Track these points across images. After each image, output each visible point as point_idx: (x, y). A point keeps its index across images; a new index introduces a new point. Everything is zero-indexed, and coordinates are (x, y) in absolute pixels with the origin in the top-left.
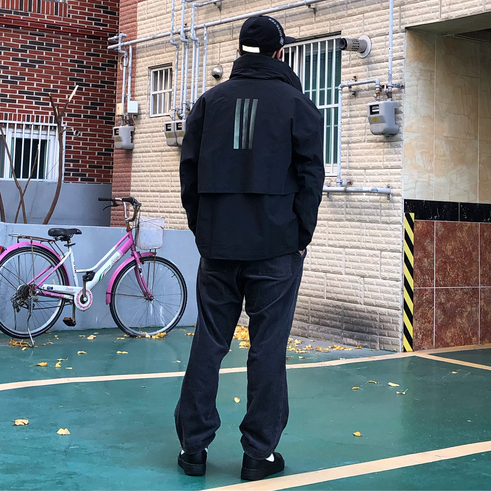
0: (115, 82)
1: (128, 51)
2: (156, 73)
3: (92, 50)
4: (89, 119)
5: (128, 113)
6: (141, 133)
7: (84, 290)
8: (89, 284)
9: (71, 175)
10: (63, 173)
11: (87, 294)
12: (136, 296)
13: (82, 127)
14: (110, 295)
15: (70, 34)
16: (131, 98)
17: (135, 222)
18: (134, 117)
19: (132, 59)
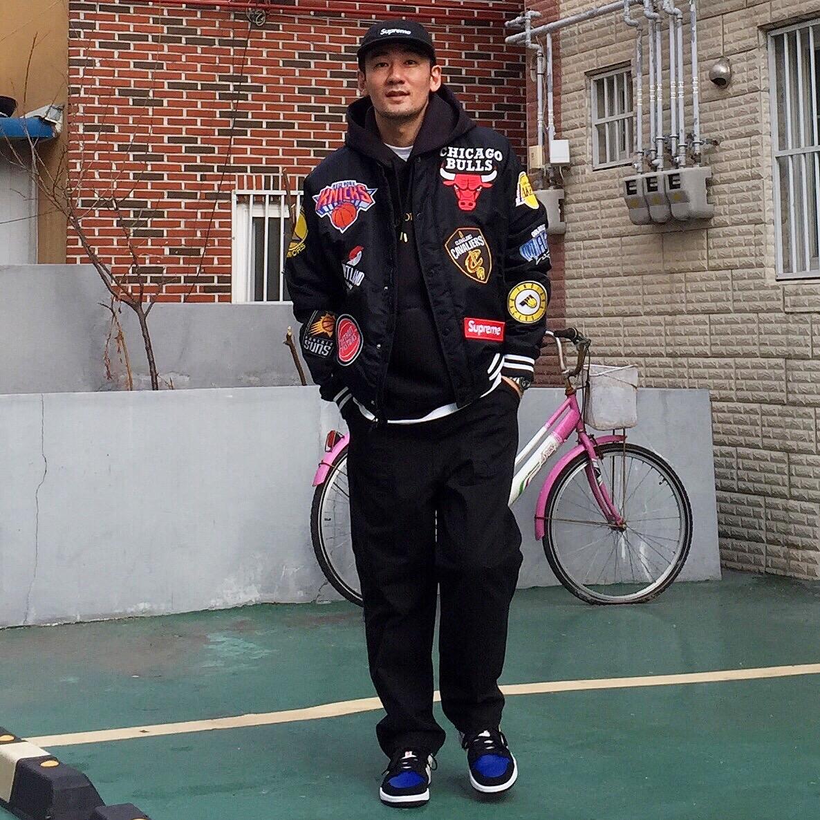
1: (545, 43)
2: (600, 83)
3: (476, 47)
5: (552, 164)
6: (578, 202)
12: (592, 523)
14: (541, 522)
15: (433, 20)
16: (555, 134)
17: (580, 377)
18: (564, 171)
19: (553, 59)
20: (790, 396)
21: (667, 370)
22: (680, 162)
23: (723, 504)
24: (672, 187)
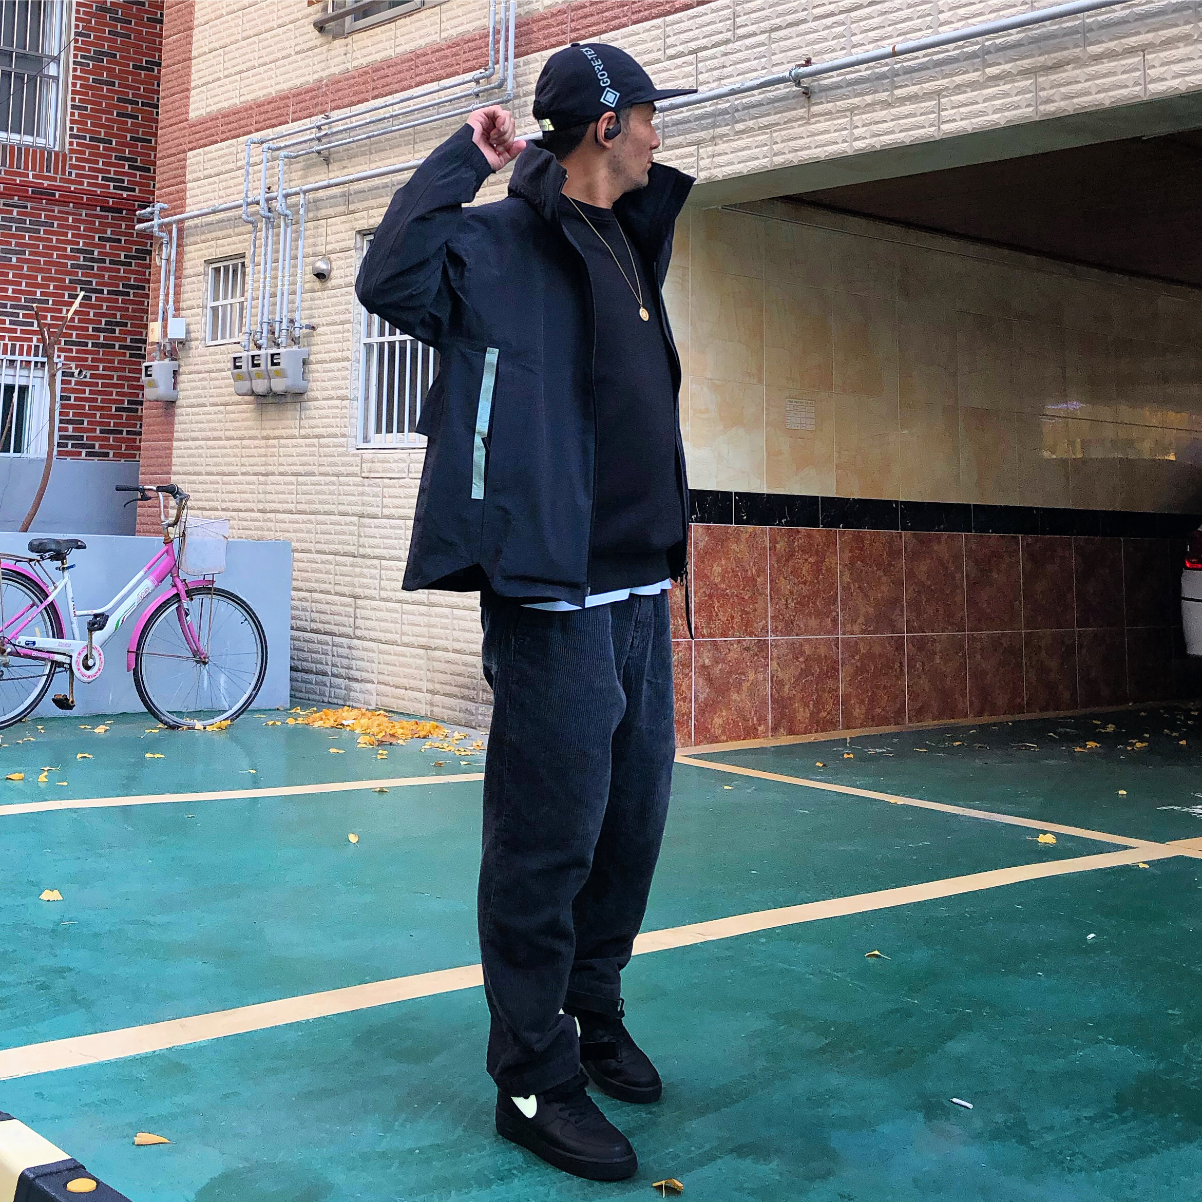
0: (147, 285)
1: (170, 232)
2: (217, 270)
3: (109, 232)
4: (101, 350)
5: (169, 339)
6: (190, 373)
7: (90, 647)
8: (97, 635)
9: (70, 446)
10: (56, 444)
11: (94, 652)
12: (180, 657)
13: (89, 363)
14: (134, 655)
15: (71, 205)
16: (174, 312)
17: (178, 527)
18: (179, 345)
19: (177, 247)
20: (361, 549)
21: (257, 524)
22: (282, 343)
23: (296, 642)
24: (273, 364)
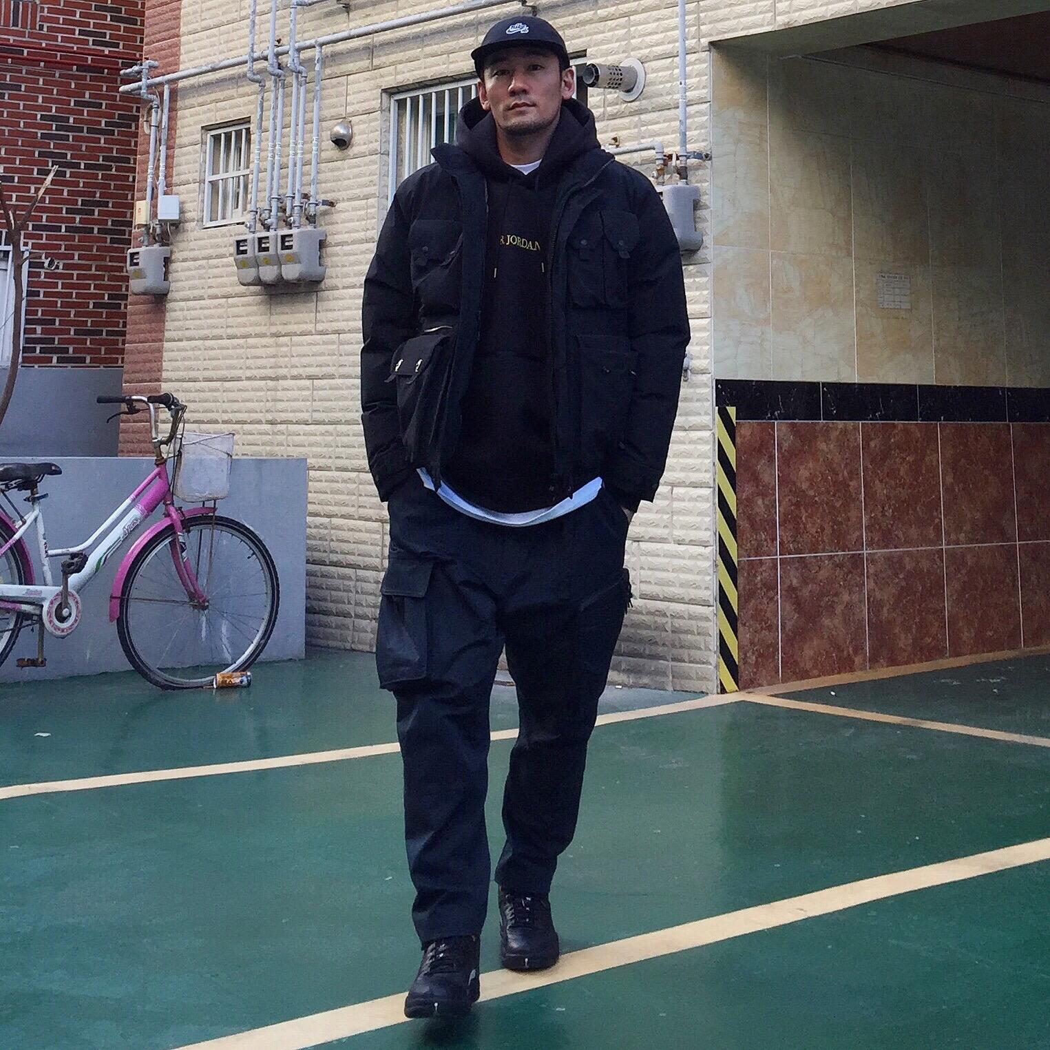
0: (132, 158)
1: (161, 94)
2: (217, 138)
3: (87, 95)
4: (76, 235)
5: (159, 221)
6: (184, 260)
7: (65, 593)
8: (75, 580)
9: (38, 351)
10: (21, 348)
11: (70, 600)
12: (174, 601)
13: (62, 250)
14: (118, 602)
15: (42, 64)
16: (165, 189)
17: (172, 446)
18: (172, 228)
19: (169, 111)
22: (294, 222)
24: (284, 247)
